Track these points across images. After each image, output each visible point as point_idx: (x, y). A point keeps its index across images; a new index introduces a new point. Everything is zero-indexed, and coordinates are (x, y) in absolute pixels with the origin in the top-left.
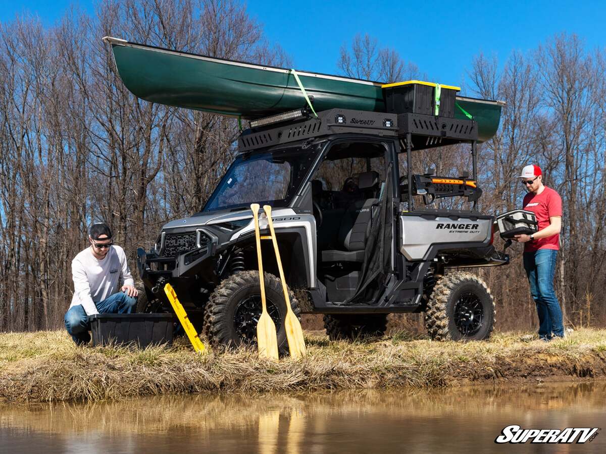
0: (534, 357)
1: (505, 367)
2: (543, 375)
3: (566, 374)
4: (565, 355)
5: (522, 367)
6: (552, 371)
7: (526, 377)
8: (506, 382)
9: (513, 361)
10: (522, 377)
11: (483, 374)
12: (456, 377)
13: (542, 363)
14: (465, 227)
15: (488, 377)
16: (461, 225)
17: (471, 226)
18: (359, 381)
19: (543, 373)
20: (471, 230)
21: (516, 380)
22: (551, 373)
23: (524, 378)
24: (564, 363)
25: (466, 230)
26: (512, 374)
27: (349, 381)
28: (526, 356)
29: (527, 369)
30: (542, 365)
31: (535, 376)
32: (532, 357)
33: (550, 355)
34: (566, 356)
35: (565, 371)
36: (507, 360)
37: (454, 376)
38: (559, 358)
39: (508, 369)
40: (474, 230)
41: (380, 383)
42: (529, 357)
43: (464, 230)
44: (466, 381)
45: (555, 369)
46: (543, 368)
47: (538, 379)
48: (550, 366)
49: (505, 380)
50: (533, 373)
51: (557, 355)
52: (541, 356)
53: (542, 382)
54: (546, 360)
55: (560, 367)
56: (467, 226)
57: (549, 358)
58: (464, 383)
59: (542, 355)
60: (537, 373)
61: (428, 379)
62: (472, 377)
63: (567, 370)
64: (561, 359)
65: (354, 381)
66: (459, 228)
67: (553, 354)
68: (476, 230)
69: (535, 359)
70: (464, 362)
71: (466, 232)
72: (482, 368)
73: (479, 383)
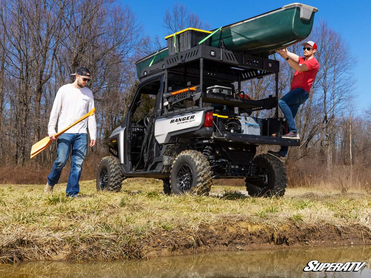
0: (236, 226)
1: (208, 236)
2: (243, 243)
3: (265, 243)
4: (264, 224)
5: (224, 236)
6: (251, 240)
7: (227, 245)
8: (207, 250)
9: (216, 229)
10: (224, 245)
11: (184, 244)
12: (156, 247)
13: (243, 231)
14: (186, 119)
15: (188, 246)
16: (184, 118)
17: (190, 118)
18: (49, 252)
19: (243, 241)
20: (190, 120)
21: (218, 247)
22: (251, 241)
23: (225, 246)
24: (264, 231)
25: (187, 120)
26: (214, 242)
27: (39, 252)
28: (229, 224)
29: (228, 238)
30: (243, 233)
31: (236, 244)
32: (234, 226)
33: (252, 224)
34: (266, 225)
35: (264, 239)
36: (212, 228)
37: (153, 247)
38: (259, 227)
39: (211, 237)
40: (192, 119)
41: (71, 255)
42: (231, 225)
43: (186, 121)
44: (165, 251)
45: (254, 238)
46: (243, 236)
47: (238, 248)
48: (250, 234)
49: (207, 248)
50: (234, 241)
51: (258, 224)
52: (243, 225)
53: (241, 250)
54: (247, 229)
55: (260, 235)
56: (188, 117)
57: (249, 226)
58: (163, 253)
59: (244, 223)
60: (237, 241)
61: (124, 251)
62: (171, 247)
63: (265, 238)
64: (260, 228)
65: (44, 252)
66: (183, 120)
67: (254, 223)
68: (193, 119)
69: (237, 227)
70: (167, 231)
71: (187, 122)
72: (184, 238)
73: (178, 253)
